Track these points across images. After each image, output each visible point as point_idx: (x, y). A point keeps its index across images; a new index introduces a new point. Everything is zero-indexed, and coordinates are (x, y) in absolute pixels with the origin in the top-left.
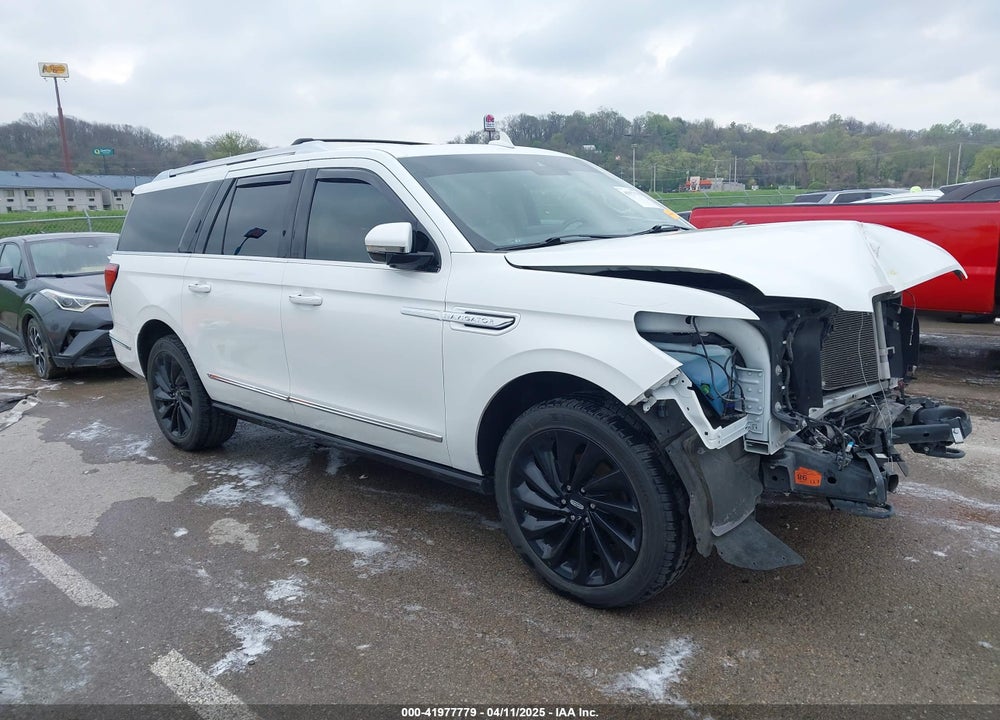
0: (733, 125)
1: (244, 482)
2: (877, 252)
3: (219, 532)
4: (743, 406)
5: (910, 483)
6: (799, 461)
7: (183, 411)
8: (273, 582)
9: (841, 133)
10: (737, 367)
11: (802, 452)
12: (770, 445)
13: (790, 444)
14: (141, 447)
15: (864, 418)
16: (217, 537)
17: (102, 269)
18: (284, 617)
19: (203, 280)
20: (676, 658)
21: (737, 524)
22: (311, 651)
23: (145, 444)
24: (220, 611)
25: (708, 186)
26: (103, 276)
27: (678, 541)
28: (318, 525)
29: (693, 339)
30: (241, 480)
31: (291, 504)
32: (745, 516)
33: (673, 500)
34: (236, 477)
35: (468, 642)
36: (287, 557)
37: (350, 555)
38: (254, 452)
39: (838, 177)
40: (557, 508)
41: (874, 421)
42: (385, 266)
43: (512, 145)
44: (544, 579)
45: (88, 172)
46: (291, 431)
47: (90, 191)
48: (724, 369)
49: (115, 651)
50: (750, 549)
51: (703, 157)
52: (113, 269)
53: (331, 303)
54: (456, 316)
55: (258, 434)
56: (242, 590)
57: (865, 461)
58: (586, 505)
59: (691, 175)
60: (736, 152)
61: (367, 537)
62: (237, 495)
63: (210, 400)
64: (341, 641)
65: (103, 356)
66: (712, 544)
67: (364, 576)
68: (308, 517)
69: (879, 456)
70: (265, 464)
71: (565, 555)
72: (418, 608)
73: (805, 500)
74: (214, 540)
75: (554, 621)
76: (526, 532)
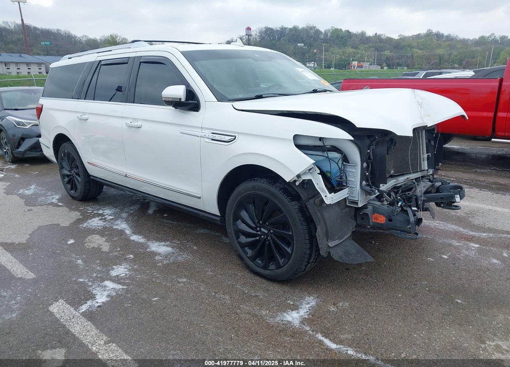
0: (376, 34)
1: (106, 217)
2: (421, 105)
3: (90, 241)
4: (346, 183)
5: (437, 222)
6: (375, 210)
7: (76, 180)
8: (115, 267)
9: (433, 39)
10: (344, 163)
11: (377, 206)
12: (359, 202)
13: (370, 202)
14: (55, 198)
15: (410, 189)
16: (89, 244)
17: (35, 106)
18: (118, 284)
19: (84, 113)
20: (307, 306)
21: (341, 241)
22: (129, 300)
23: (57, 197)
24: (87, 280)
25: (361, 67)
26: (35, 110)
27: (311, 249)
28: (140, 239)
29: (322, 149)
30: (104, 216)
31: (128, 228)
32: (346, 237)
33: (309, 229)
34: (102, 214)
35: (207, 297)
36: (123, 255)
37: (154, 254)
38: (112, 201)
39: (429, 63)
40: (255, 232)
41: (415, 190)
42: (171, 108)
43: (243, 45)
44: (248, 266)
45: (38, 54)
46: (130, 192)
47: (39, 64)
48: (337, 164)
49: (32, 299)
50: (347, 253)
51: (359, 51)
52: (40, 106)
53: (146, 127)
54: (207, 135)
55: (115, 193)
56: (99, 271)
57: (406, 211)
58: (269, 231)
59: (353, 60)
60: (377, 49)
61: (164, 245)
62: (101, 223)
63: (89, 175)
64: (145, 296)
65: (38, 151)
66: (328, 250)
67: (160, 264)
68: (136, 234)
69: (413, 208)
70: (117, 208)
71: (259, 255)
72: (185, 280)
73: (384, 230)
74: (87, 245)
75: (251, 287)
76: (240, 243)
